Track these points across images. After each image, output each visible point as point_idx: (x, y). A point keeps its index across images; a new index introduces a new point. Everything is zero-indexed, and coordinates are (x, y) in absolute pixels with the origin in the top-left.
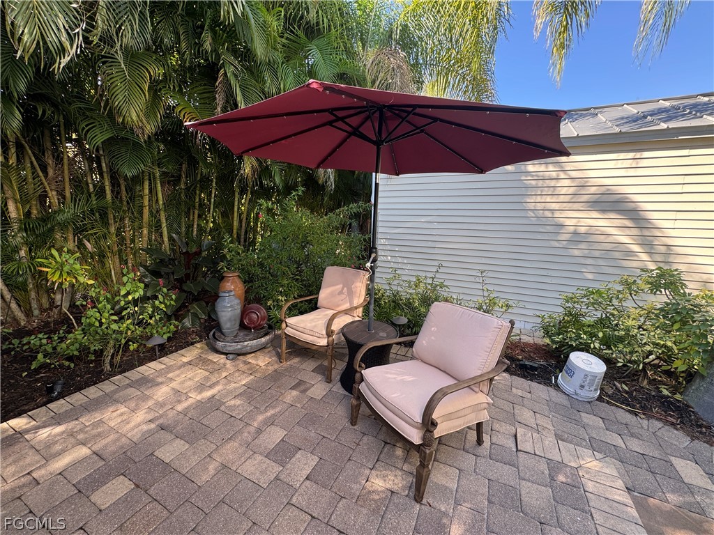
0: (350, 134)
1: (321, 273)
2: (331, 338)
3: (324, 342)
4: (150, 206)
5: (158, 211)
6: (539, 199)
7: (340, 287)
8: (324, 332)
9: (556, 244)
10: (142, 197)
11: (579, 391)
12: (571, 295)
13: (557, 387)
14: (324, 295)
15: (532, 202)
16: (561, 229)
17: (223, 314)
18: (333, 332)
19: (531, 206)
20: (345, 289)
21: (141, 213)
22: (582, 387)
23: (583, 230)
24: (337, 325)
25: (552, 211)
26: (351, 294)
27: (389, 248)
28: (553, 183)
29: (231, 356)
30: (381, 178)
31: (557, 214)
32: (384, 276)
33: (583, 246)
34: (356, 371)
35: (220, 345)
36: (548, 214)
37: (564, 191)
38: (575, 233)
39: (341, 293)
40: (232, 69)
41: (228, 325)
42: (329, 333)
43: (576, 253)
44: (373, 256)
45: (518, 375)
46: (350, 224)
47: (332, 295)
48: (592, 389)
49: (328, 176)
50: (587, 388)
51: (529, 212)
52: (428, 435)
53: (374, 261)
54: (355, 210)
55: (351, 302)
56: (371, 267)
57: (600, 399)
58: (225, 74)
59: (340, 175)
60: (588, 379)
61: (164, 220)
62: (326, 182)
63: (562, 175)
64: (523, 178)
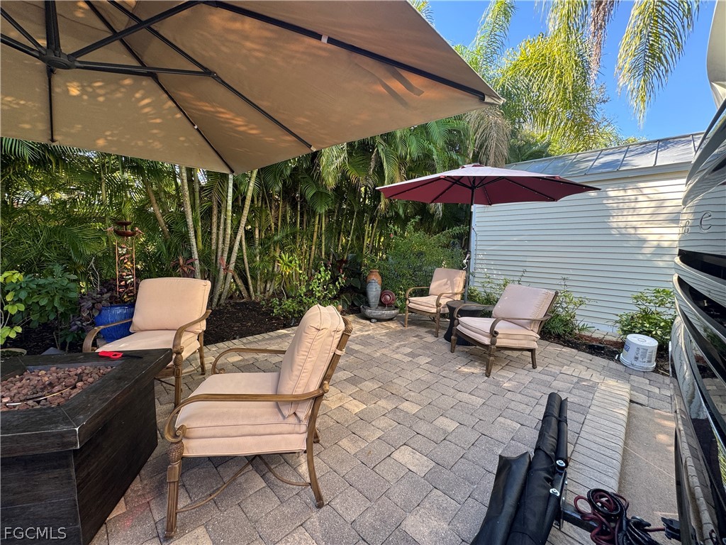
0: (454, 183)
1: (432, 272)
2: (439, 308)
3: (434, 310)
4: (318, 232)
5: (321, 235)
6: (621, 219)
7: (445, 280)
8: (435, 304)
9: (641, 257)
10: (314, 225)
11: (634, 363)
12: (640, 294)
13: (618, 361)
14: (434, 286)
15: (617, 221)
16: (644, 244)
17: (371, 293)
18: (440, 304)
19: (614, 225)
20: (449, 282)
21: (312, 236)
22: (636, 358)
23: (666, 244)
24: (443, 301)
25: (635, 228)
26: (453, 285)
27: (485, 262)
28: (633, 205)
29: (373, 320)
30: (475, 208)
31: (640, 231)
32: (480, 280)
33: (667, 258)
34: (455, 319)
35: (369, 312)
36: (632, 231)
37: (643, 211)
38: (658, 247)
39: (446, 284)
40: (382, 147)
41: (373, 300)
42: (438, 305)
43: (661, 264)
44: (468, 256)
45: (588, 353)
46: (454, 242)
47: (440, 286)
48: (646, 360)
49: (438, 208)
50: (640, 359)
51: (615, 230)
52: (494, 338)
53: (469, 259)
54: (457, 232)
55: (453, 289)
56: (467, 263)
57: (656, 370)
58: (378, 150)
59: (445, 206)
60: (640, 351)
61: (323, 241)
62: (436, 212)
63: (640, 198)
64: (605, 202)
